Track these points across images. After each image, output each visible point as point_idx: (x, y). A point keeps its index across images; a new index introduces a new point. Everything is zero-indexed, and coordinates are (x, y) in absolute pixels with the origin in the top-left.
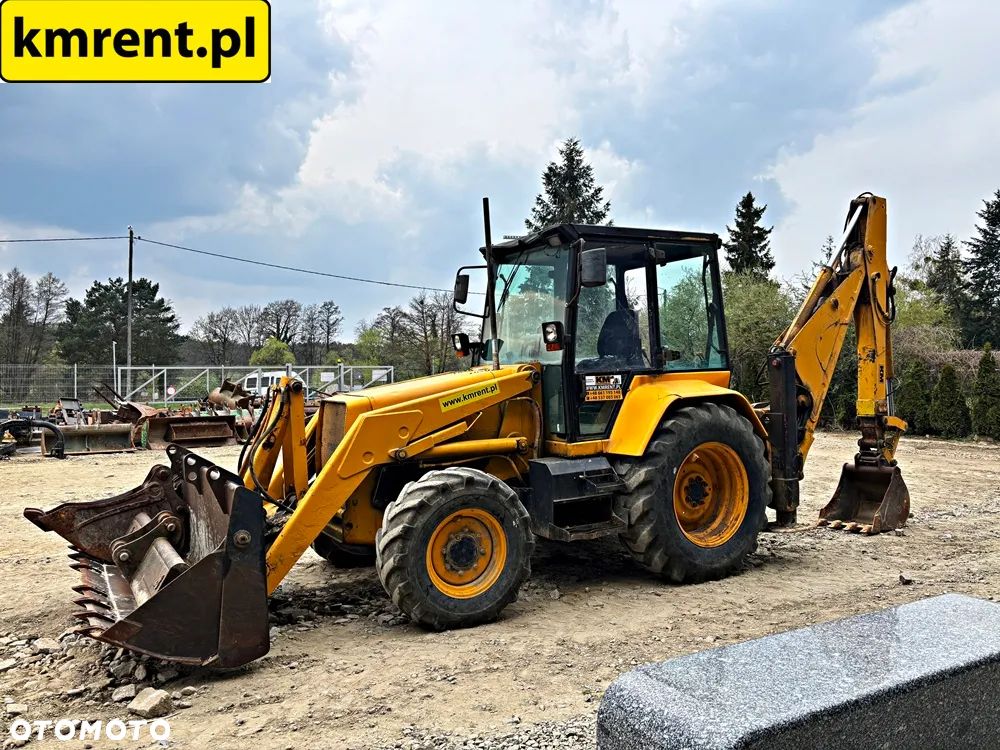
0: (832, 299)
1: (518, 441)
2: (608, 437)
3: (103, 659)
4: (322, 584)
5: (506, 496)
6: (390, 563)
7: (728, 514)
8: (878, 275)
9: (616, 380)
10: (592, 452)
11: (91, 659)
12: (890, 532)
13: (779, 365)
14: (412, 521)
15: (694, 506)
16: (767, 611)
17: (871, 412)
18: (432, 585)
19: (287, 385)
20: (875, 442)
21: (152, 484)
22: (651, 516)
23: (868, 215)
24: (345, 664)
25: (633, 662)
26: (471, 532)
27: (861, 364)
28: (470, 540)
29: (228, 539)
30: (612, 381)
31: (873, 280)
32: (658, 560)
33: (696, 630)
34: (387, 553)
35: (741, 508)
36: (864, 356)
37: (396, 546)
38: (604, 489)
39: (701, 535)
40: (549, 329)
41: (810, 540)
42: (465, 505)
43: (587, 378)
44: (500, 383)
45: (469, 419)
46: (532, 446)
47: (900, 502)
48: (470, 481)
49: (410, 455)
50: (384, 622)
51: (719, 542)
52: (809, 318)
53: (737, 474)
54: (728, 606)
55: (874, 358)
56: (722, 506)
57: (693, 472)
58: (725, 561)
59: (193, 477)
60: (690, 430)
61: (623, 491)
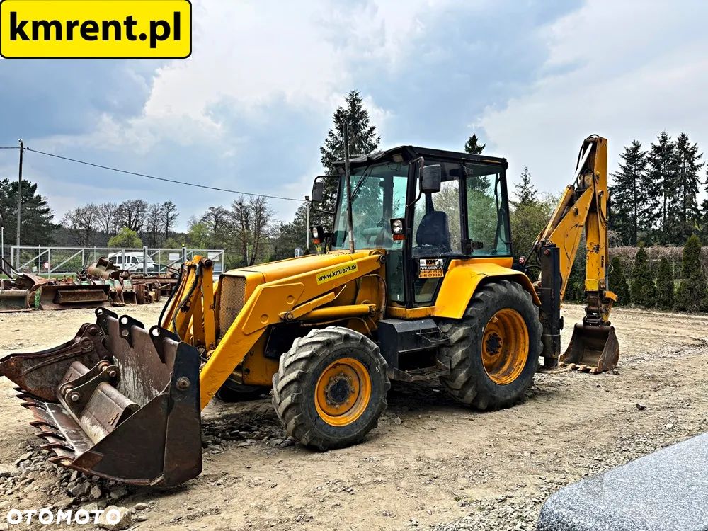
0: (574, 208)
1: (370, 307)
2: (434, 305)
3: (61, 481)
4: (217, 415)
5: (372, 348)
6: (288, 400)
7: (514, 360)
8: (602, 192)
9: (440, 263)
10: (424, 316)
11: (51, 481)
12: (609, 372)
13: (549, 255)
14: (305, 368)
15: (492, 354)
16: (556, 431)
17: (596, 288)
18: (318, 417)
19: (200, 262)
20: (597, 308)
21: (84, 338)
22: (468, 363)
23: (595, 148)
24: (260, 480)
25: (481, 473)
26: (345, 375)
27: (589, 254)
28: (345, 382)
29: (172, 384)
30: (437, 263)
31: (599, 196)
32: (470, 394)
33: (513, 447)
34: (284, 392)
35: (523, 356)
36: (591, 249)
37: (292, 388)
38: (435, 342)
39: (496, 375)
40: (396, 224)
41: (558, 378)
42: (343, 355)
43: (421, 260)
44: (359, 263)
45: (336, 290)
46: (378, 310)
47: (614, 350)
48: (347, 338)
49: (295, 317)
50: (277, 444)
51: (510, 381)
52: (559, 223)
53: (521, 331)
54: (524, 428)
55: (598, 250)
56: (509, 354)
57: (491, 330)
58: (514, 394)
59: (126, 333)
60: (493, 299)
61: (448, 344)
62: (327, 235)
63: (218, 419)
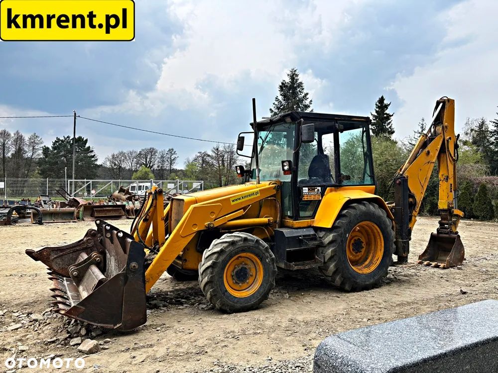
0: (426, 150)
1: (269, 220)
2: (314, 219)
3: (65, 325)
4: (171, 289)
5: (263, 247)
6: (206, 279)
7: (373, 257)
8: (450, 138)
9: (318, 190)
10: (306, 225)
11: (59, 324)
12: (455, 268)
13: (400, 183)
14: (217, 259)
15: (357, 253)
16: (394, 306)
17: (446, 207)
18: (226, 291)
19: (155, 190)
20: (447, 222)
21: (88, 238)
22: (335, 258)
23: (445, 108)
24: (183, 329)
25: (327, 331)
26: (246, 264)
27: (441, 182)
28: (246, 268)
29: (127, 266)
30: (316, 190)
31: (448, 141)
32: (338, 280)
33: (358, 315)
34: (204, 274)
35: (380, 254)
36: (442, 179)
37: (209, 271)
38: (312, 244)
39: (360, 267)
40: (285, 164)
41: (414, 271)
42: (243, 251)
43: (304, 188)
44: (260, 190)
45: (244, 209)
46: (275, 222)
47: (460, 252)
48: (245, 239)
49: (215, 226)
50: (202, 308)
51: (369, 271)
52: (415, 159)
53: (378, 237)
54: (373, 303)
55: (447, 179)
56: (370, 253)
57: (356, 236)
58: (372, 281)
59: (109, 235)
60: (355, 215)
61: (321, 245)
62: (247, 171)
63: (171, 292)
